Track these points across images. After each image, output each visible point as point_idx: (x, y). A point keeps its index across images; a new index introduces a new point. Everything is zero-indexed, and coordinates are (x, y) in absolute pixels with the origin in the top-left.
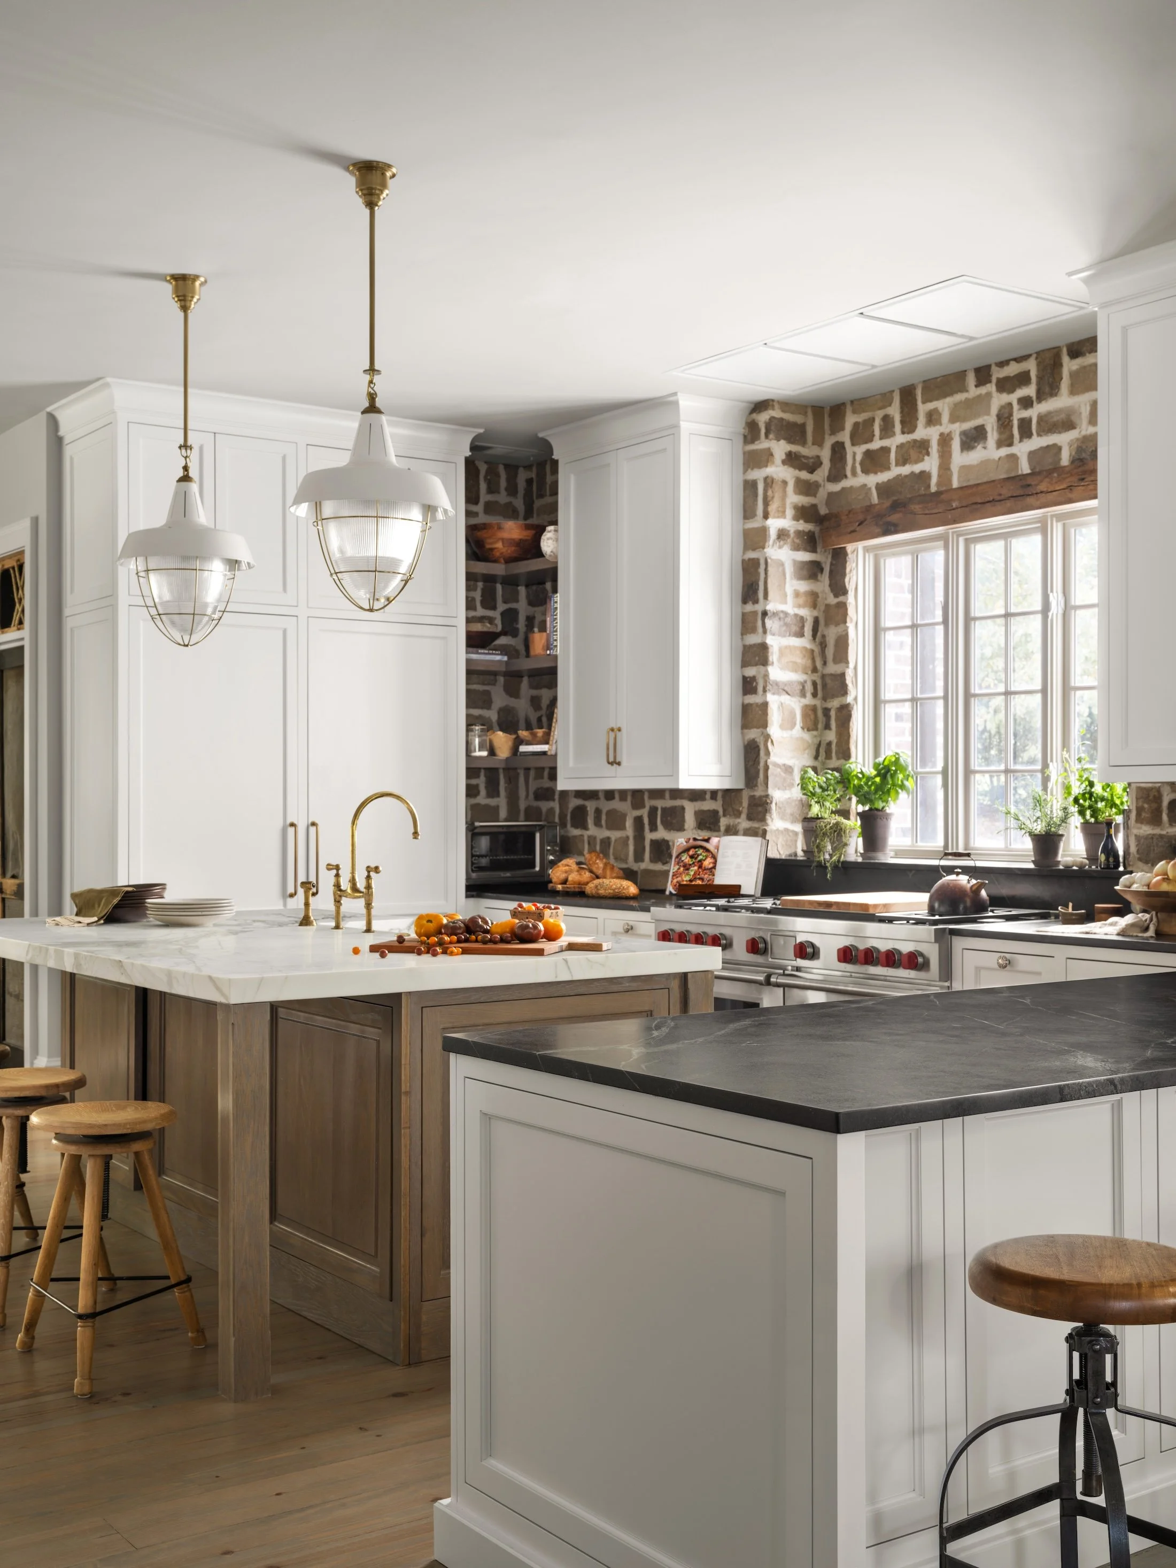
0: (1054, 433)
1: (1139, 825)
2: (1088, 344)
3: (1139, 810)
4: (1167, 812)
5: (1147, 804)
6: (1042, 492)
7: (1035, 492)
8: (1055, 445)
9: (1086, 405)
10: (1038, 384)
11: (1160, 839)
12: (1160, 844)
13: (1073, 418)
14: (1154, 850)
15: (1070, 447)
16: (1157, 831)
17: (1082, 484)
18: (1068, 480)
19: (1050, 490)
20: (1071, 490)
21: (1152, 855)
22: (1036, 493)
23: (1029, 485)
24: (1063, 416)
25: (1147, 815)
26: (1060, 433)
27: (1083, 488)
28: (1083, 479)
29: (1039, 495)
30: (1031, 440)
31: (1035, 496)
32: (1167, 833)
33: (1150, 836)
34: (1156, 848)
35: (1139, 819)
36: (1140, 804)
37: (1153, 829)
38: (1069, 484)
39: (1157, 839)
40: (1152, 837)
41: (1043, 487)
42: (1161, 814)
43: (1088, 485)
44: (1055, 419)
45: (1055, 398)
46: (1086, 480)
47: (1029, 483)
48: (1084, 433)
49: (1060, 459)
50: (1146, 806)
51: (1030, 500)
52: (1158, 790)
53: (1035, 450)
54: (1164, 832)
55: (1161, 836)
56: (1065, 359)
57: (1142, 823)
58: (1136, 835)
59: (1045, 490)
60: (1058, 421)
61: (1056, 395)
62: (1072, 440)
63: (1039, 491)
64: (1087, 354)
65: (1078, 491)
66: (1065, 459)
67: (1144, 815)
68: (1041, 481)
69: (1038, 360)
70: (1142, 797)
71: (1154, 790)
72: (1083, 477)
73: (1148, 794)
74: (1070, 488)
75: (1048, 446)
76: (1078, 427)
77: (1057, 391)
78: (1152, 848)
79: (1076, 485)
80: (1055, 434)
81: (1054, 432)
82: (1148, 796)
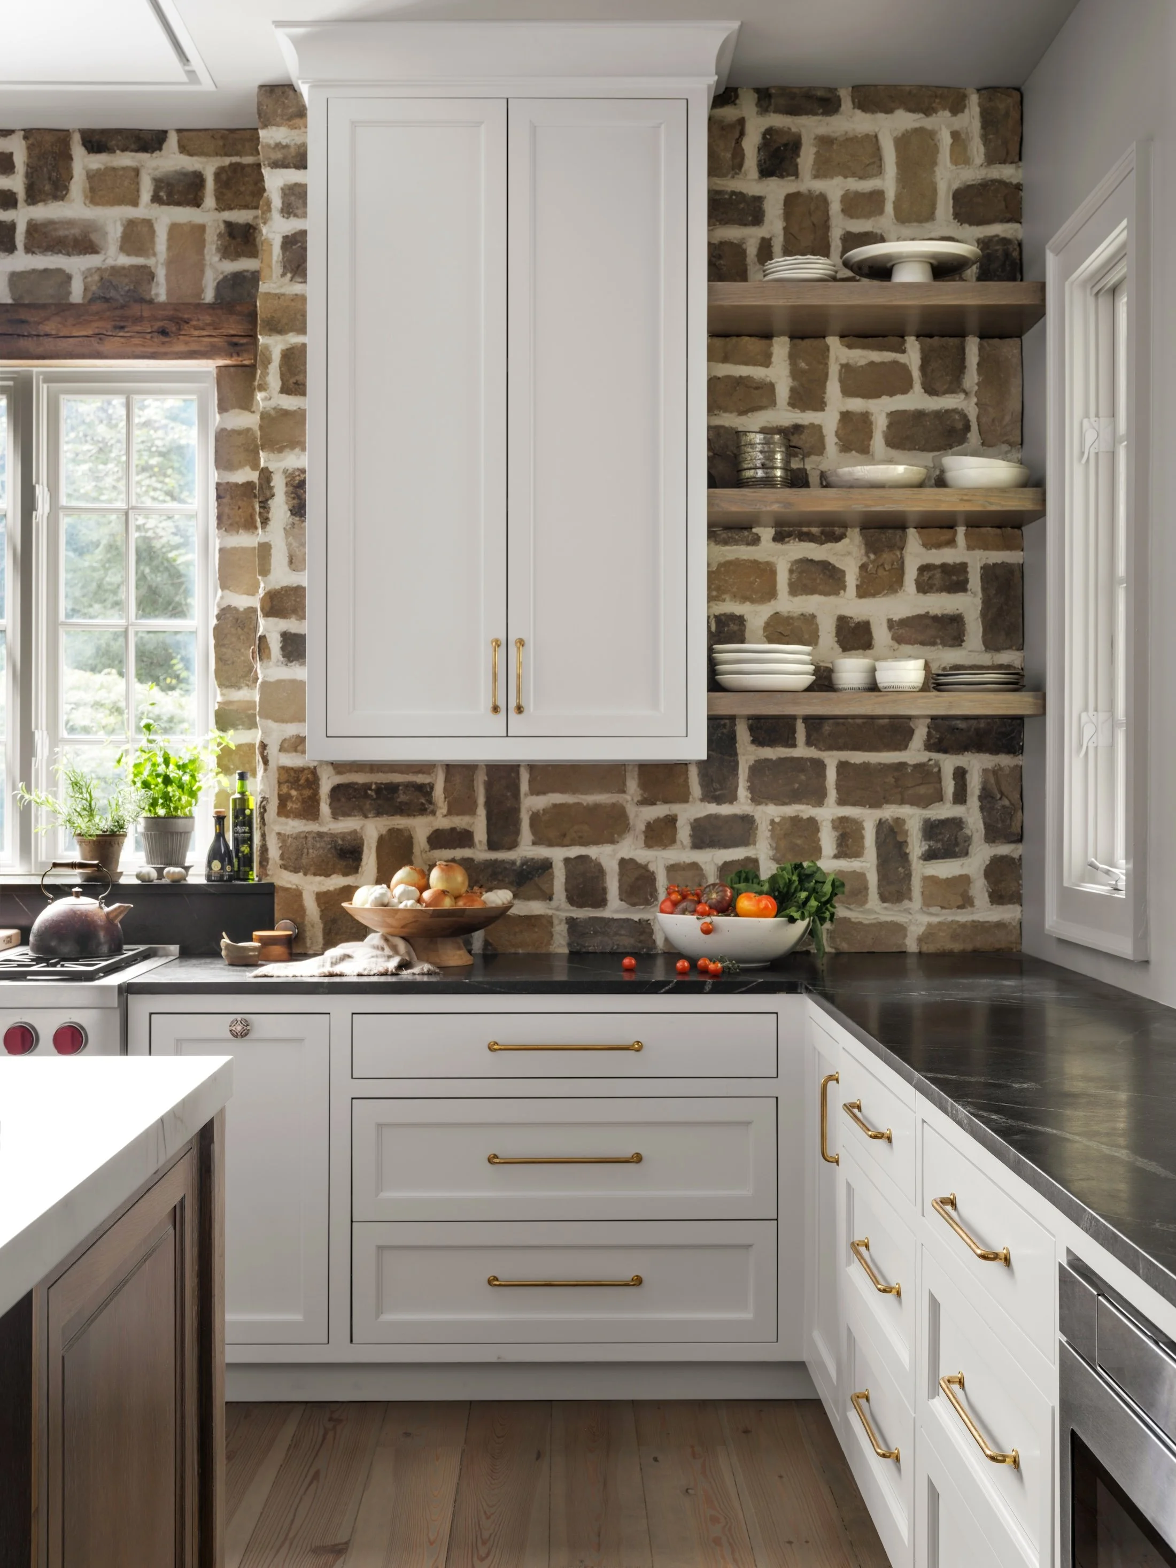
0: (57, 253)
1: (283, 819)
2: (119, 138)
3: (283, 800)
4: (328, 801)
5: (296, 790)
6: (47, 335)
7: (34, 333)
8: (59, 271)
9: (115, 222)
10: (28, 175)
11: (318, 839)
12: (318, 845)
13: (93, 237)
14: (308, 853)
15: (86, 278)
16: (312, 827)
17: (121, 334)
18: (96, 325)
19: (62, 334)
20: (100, 339)
21: (304, 861)
22: (38, 336)
23: (23, 322)
24: (76, 231)
25: (294, 806)
26: (69, 254)
27: (122, 340)
28: (122, 328)
29: (41, 338)
30: (11, 256)
31: (35, 338)
32: (330, 829)
33: (302, 835)
34: (311, 851)
35: (283, 810)
36: (285, 789)
37: (306, 825)
38: (97, 331)
39: (314, 838)
40: (306, 836)
41: (50, 327)
42: (319, 804)
43: (131, 337)
44: (61, 233)
45: (61, 203)
46: (126, 330)
47: (23, 317)
48: (110, 262)
49: (69, 293)
50: (294, 793)
51: (24, 343)
52: (314, 771)
53: (22, 272)
54: (324, 829)
55: (320, 835)
56: (78, 151)
57: (287, 816)
58: (279, 834)
59: (53, 332)
60: (66, 237)
61: (62, 198)
62: (89, 270)
63: (42, 333)
64: (118, 152)
65: (110, 345)
66: (77, 293)
67: (290, 805)
68: (48, 319)
69: (30, 142)
70: (287, 781)
71: (306, 772)
72: (122, 324)
73: (298, 777)
74: (100, 336)
75: (46, 271)
76: (103, 252)
77: (64, 193)
78: (305, 851)
79: (110, 333)
80: (60, 255)
81: (59, 252)
82: (298, 780)
